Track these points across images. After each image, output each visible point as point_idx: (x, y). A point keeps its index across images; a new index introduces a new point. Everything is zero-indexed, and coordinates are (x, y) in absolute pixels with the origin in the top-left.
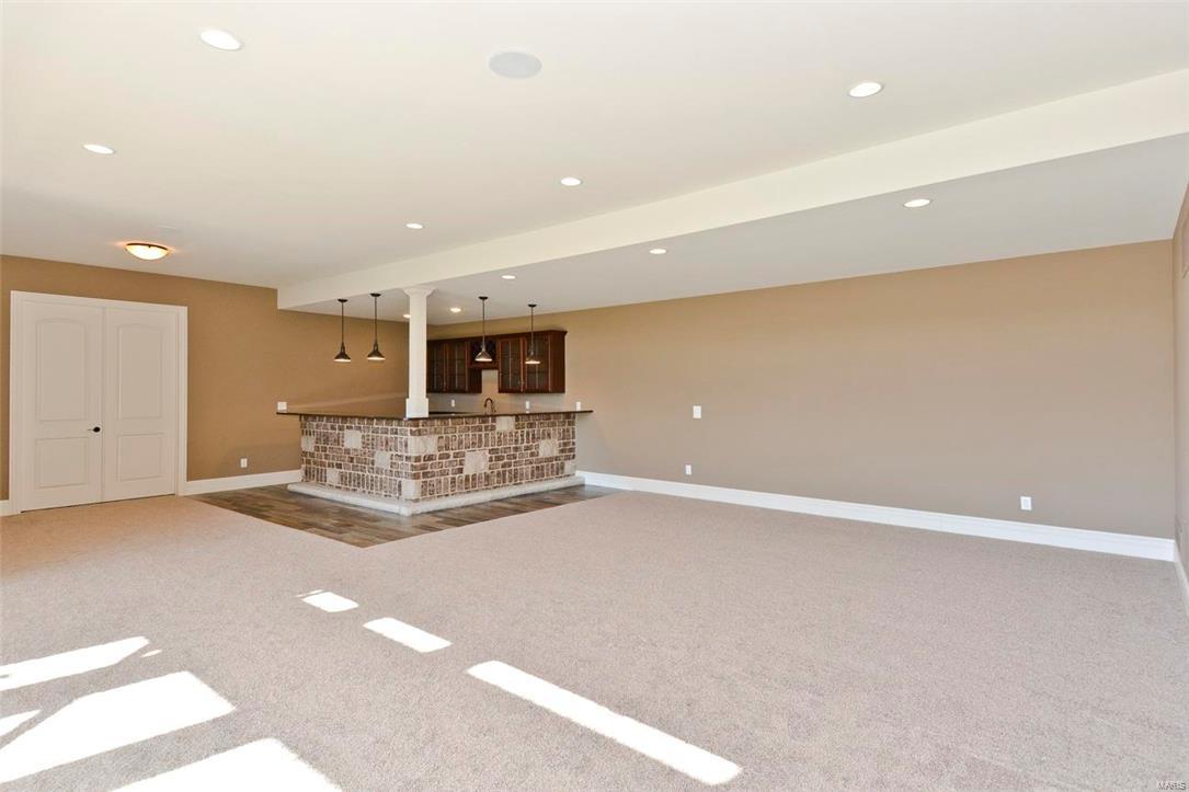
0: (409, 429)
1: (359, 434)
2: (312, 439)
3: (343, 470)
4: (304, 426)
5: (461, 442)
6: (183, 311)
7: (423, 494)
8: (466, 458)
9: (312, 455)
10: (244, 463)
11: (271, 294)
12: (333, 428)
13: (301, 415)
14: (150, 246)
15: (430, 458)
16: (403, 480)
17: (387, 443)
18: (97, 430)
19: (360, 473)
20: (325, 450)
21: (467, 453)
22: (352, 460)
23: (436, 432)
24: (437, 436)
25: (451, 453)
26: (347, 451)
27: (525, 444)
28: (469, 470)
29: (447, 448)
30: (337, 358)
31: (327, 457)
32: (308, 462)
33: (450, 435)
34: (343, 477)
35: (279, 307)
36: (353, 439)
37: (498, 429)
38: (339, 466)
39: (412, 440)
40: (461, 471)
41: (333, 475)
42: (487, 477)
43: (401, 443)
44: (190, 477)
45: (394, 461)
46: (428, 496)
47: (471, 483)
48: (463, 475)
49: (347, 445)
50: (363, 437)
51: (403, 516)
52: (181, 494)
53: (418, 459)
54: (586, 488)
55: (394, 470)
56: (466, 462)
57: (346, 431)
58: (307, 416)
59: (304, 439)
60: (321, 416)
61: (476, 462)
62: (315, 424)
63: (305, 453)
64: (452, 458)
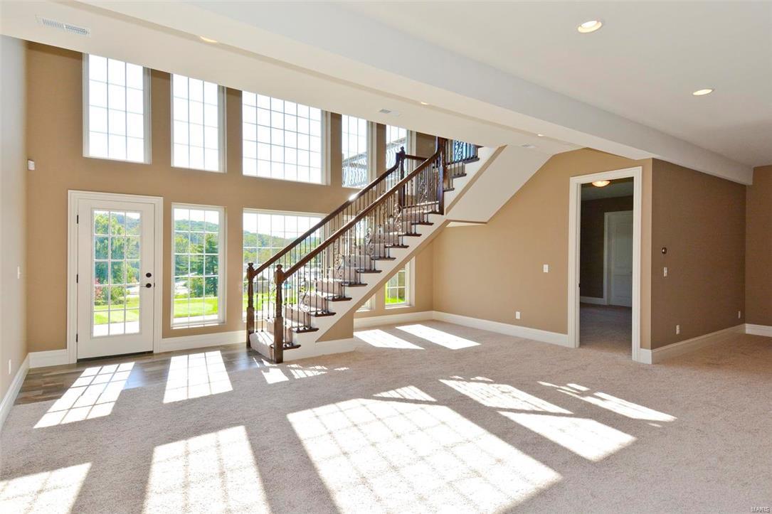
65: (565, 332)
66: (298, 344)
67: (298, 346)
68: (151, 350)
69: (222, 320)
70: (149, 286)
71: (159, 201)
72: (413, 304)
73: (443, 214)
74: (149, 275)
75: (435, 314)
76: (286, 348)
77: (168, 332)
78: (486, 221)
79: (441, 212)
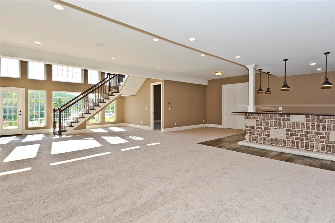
5: (268, 124)
8: (271, 131)
15: (253, 127)
21: (271, 129)
23: (255, 118)
24: (256, 120)
25: (263, 127)
28: (273, 136)
29: (261, 125)
33: (262, 121)
40: (268, 135)
42: (285, 142)
47: (274, 142)
48: (270, 138)
56: (271, 133)
61: (278, 133)
64: (263, 129)
65: (150, 126)
66: (67, 130)
67: (67, 131)
68: (21, 133)
69: (46, 125)
70: (20, 114)
71: (24, 89)
72: (116, 121)
73: (118, 93)
74: (20, 111)
75: (123, 124)
76: (63, 131)
77: (27, 128)
78: (135, 95)
79: (118, 92)
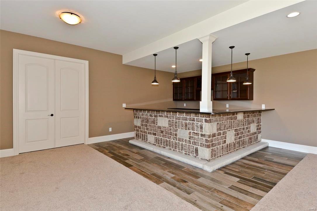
0: (204, 119)
1: (167, 120)
2: (140, 120)
3: (157, 136)
4: (135, 114)
5: (225, 126)
6: (87, 63)
7: (212, 156)
8: (227, 135)
9: (139, 128)
10: (110, 129)
11: (120, 57)
12: (151, 116)
13: (134, 109)
14: (72, 14)
15: (214, 135)
16: (199, 147)
17: (186, 125)
18: (52, 115)
19: (168, 139)
20: (146, 126)
21: (227, 132)
22: (162, 132)
25: (222, 132)
26: (159, 127)
27: (246, 126)
28: (228, 142)
29: (220, 130)
30: (153, 82)
31: (147, 129)
32: (137, 130)
33: (221, 122)
34: (156, 140)
35: (123, 63)
36: (163, 122)
37: (238, 118)
38: (155, 134)
39: (206, 125)
40: (225, 142)
41: (151, 138)
42: (234, 144)
43: (197, 127)
44: (90, 136)
45: (192, 136)
46: (214, 157)
47: (229, 149)
48: (226, 144)
49: (159, 124)
50: (169, 121)
51: (207, 172)
52: (86, 143)
53: (209, 136)
54: (269, 149)
55: (192, 141)
56: (227, 137)
57: (159, 118)
58: (137, 110)
59: (135, 120)
60: (145, 110)
61: (231, 137)
62: (141, 113)
63: (136, 127)
64: (222, 135)
